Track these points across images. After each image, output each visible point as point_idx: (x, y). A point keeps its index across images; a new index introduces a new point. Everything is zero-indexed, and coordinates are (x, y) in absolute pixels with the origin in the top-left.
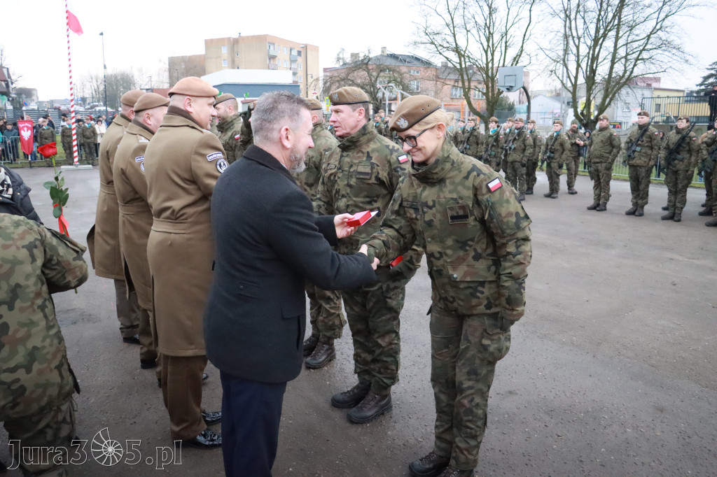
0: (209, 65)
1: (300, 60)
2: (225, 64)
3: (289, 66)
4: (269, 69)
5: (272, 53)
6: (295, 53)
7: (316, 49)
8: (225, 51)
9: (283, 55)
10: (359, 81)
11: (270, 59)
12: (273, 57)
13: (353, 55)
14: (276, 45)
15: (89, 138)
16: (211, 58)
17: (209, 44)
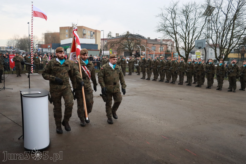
0: (61, 37)
1: (94, 35)
2: (67, 36)
3: (90, 38)
4: (83, 38)
5: (84, 33)
6: (92, 33)
7: (100, 32)
8: (67, 32)
9: (88, 33)
10: (124, 44)
11: (83, 35)
12: (84, 34)
13: (116, 34)
14: (86, 30)
15: (37, 63)
16: (62, 34)
17: (61, 28)
